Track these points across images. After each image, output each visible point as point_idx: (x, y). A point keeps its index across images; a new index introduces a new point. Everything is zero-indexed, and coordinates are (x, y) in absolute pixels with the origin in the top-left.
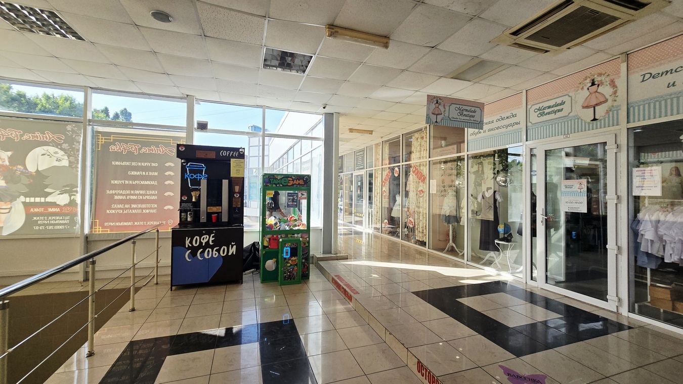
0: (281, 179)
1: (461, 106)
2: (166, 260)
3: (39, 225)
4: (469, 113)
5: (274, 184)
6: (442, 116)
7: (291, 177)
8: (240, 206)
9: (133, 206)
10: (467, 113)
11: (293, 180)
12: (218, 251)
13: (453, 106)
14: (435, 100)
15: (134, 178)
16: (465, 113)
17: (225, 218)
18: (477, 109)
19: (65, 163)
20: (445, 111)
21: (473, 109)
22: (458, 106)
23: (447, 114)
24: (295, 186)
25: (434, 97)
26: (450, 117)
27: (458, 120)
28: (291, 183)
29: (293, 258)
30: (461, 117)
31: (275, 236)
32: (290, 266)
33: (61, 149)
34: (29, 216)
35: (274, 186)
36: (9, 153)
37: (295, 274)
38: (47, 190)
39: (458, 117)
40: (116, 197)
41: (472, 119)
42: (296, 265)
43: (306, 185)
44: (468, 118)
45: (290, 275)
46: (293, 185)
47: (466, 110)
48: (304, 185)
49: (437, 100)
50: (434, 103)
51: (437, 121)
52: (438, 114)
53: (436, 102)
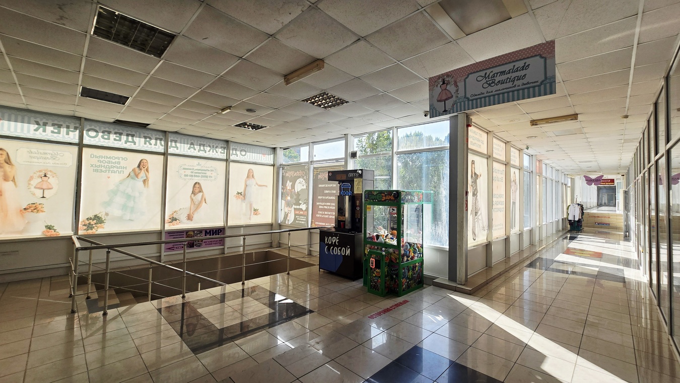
0: (376, 195)
1: (488, 72)
3: (298, 220)
4: (509, 76)
6: (454, 98)
7: (384, 193)
8: (359, 217)
9: (326, 213)
10: (504, 77)
11: (386, 196)
12: (340, 250)
13: (472, 77)
14: (440, 80)
15: (326, 195)
16: (497, 79)
17: (348, 226)
18: (528, 61)
19: (305, 187)
20: (457, 91)
21: (520, 64)
22: (482, 74)
23: (461, 93)
24: (387, 201)
25: (439, 77)
26: (468, 95)
27: (485, 95)
28: (384, 198)
29: (378, 270)
30: (490, 89)
32: (375, 277)
33: (304, 179)
34: (296, 215)
36: (291, 183)
37: (379, 286)
38: (300, 202)
39: (484, 91)
40: (320, 207)
41: (520, 82)
42: (380, 277)
43: (396, 201)
44: (510, 84)
45: (375, 286)
46: (385, 200)
47: (503, 73)
48: (394, 200)
49: (444, 80)
50: (439, 86)
51: (447, 109)
52: (446, 99)
53: (441, 83)
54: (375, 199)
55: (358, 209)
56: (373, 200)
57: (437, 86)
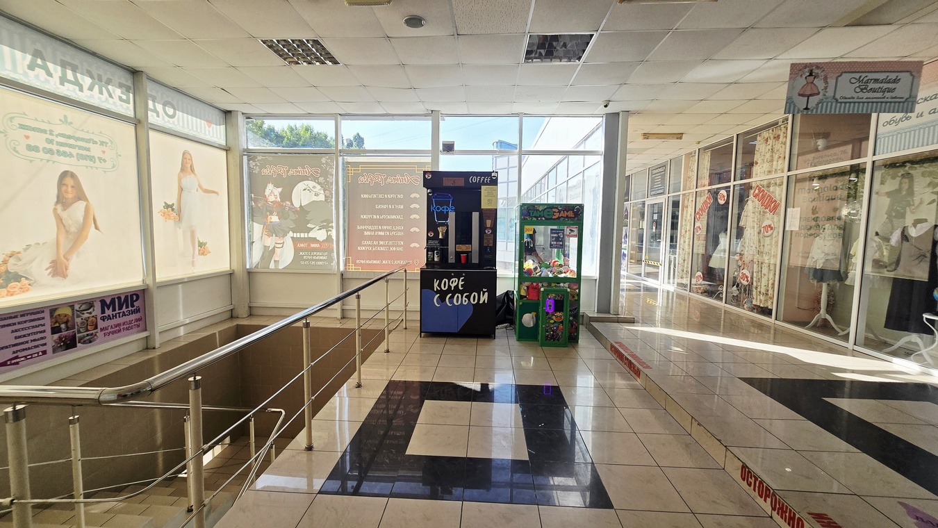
0: (544, 210)
1: (864, 75)
2: (415, 304)
3: (305, 260)
4: (881, 85)
5: (535, 217)
6: (820, 96)
7: (557, 208)
8: (491, 245)
9: (381, 243)
10: (877, 86)
11: (559, 212)
12: (468, 297)
13: (846, 77)
14: (807, 70)
15: (381, 212)
16: (871, 86)
17: (475, 260)
18: (901, 75)
19: (322, 198)
20: (826, 88)
21: (893, 76)
22: (857, 76)
23: (830, 93)
24: (562, 219)
25: (806, 66)
26: (838, 96)
27: (855, 100)
28: (557, 215)
29: (558, 314)
30: (861, 95)
31: (535, 284)
32: (553, 324)
33: (318, 183)
34: (297, 250)
35: (535, 219)
36: (280, 190)
37: (560, 334)
38: (309, 226)
39: (855, 95)
40: (366, 233)
41: (888, 95)
42: (562, 322)
43: (576, 219)
44: (880, 95)
45: (553, 335)
46: (559, 218)
47: (876, 81)
48: (574, 217)
49: (811, 71)
50: (804, 77)
51: (809, 107)
52: (811, 95)
53: (808, 74)
54: (540, 216)
55: (488, 232)
56: (537, 218)
57: (801, 76)
